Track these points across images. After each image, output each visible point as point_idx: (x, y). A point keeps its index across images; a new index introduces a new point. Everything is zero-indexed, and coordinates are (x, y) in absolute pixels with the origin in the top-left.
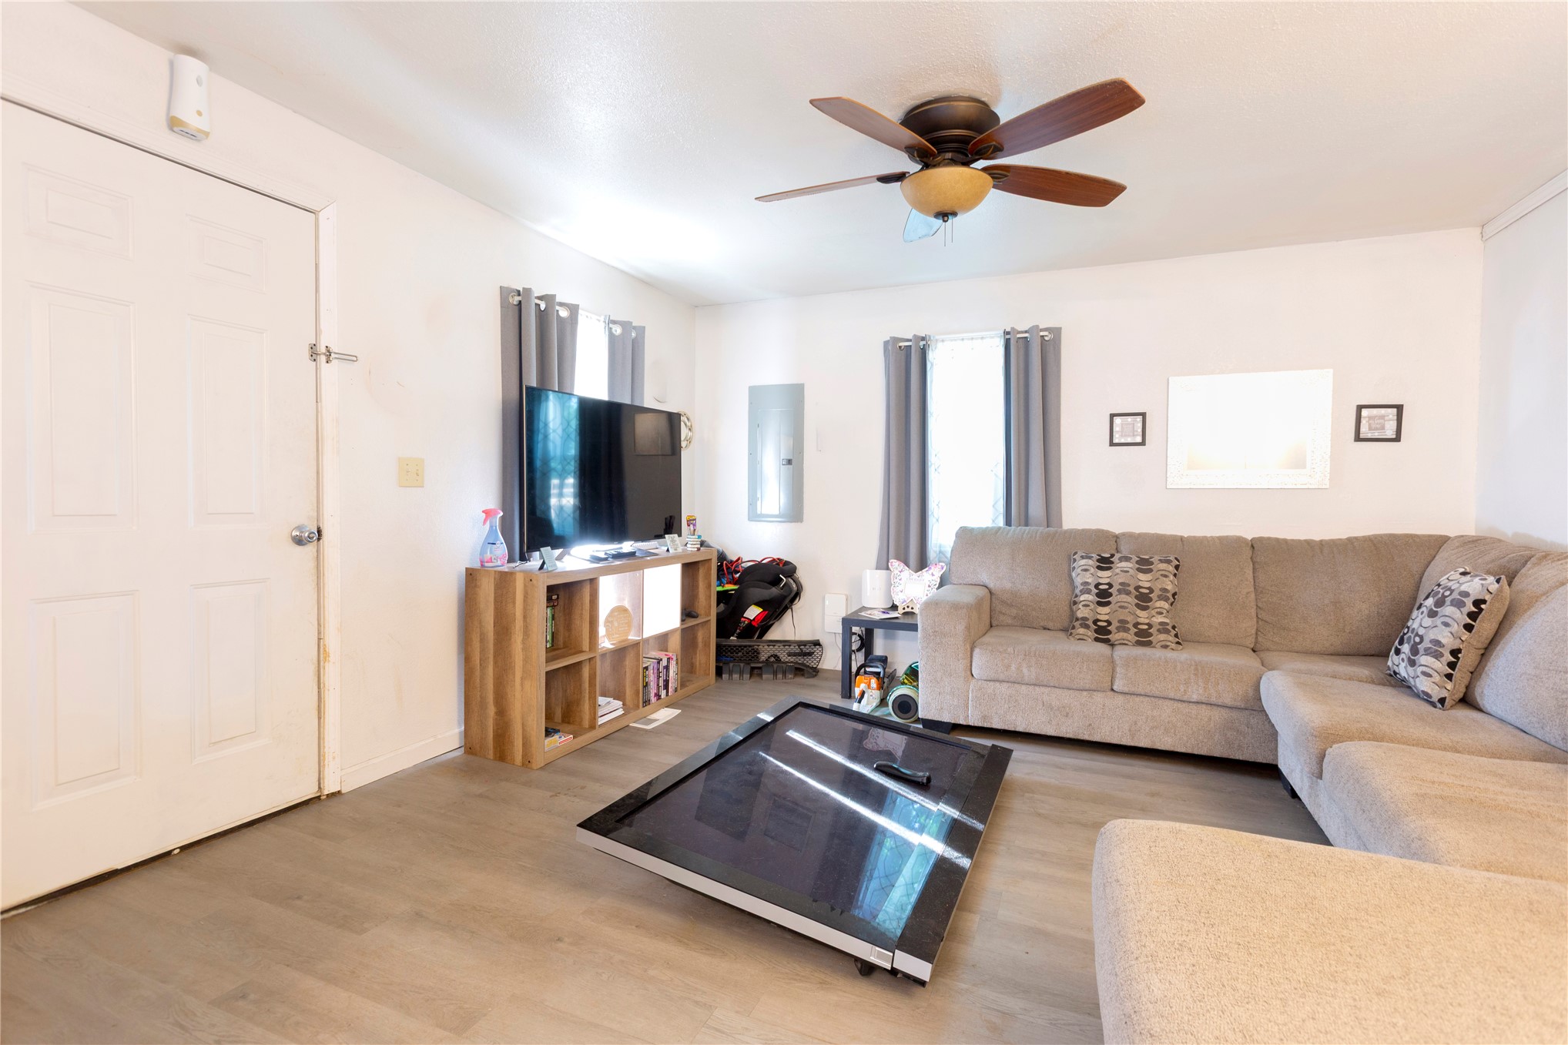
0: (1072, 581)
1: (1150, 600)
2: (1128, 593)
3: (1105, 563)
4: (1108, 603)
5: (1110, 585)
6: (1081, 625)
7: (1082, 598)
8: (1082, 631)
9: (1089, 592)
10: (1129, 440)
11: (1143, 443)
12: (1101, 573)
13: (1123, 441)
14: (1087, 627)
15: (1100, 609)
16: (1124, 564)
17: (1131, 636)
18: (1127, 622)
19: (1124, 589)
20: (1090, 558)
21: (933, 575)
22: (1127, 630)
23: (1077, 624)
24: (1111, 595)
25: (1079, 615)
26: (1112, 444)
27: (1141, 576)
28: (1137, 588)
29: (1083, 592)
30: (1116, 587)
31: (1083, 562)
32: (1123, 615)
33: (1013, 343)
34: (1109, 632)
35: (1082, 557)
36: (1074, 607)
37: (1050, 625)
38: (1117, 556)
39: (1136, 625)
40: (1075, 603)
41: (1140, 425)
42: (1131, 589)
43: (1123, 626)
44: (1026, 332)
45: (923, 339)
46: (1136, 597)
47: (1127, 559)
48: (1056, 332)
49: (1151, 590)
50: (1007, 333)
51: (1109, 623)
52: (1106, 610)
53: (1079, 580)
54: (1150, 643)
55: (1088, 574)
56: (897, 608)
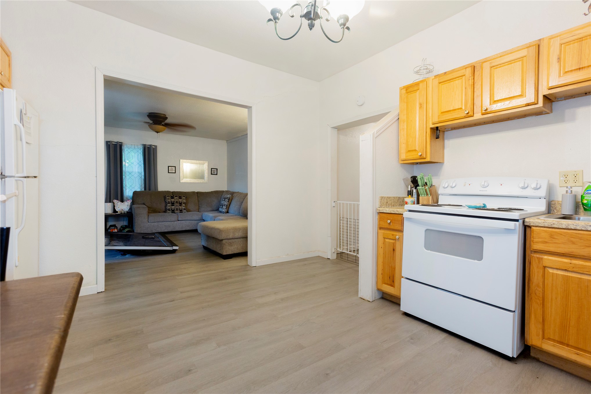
0: (165, 201)
1: (182, 204)
2: (178, 203)
3: (172, 198)
4: (174, 205)
5: (174, 202)
6: (168, 210)
7: (168, 205)
8: (169, 211)
9: (170, 203)
10: (172, 172)
11: (175, 173)
12: (172, 199)
13: (171, 172)
14: (170, 210)
15: (172, 207)
16: (176, 198)
17: (179, 211)
19: (177, 202)
20: (169, 196)
21: (128, 203)
22: (178, 210)
23: (167, 210)
24: (174, 204)
25: (168, 208)
26: (169, 172)
27: (180, 200)
28: (179, 202)
29: (168, 204)
30: (175, 202)
31: (168, 197)
32: (177, 207)
33: (146, 148)
34: (175, 211)
35: (167, 196)
36: (166, 207)
37: (161, 211)
38: (175, 196)
39: (179, 209)
40: (166, 206)
41: (174, 169)
42: (178, 202)
43: (177, 210)
44: (149, 145)
45: (121, 143)
46: (179, 204)
47: (177, 196)
48: (156, 146)
49: (182, 202)
50: (145, 145)
51: (174, 209)
52: (174, 207)
53: (167, 201)
54: (182, 212)
55: (169, 200)
56: (117, 212)
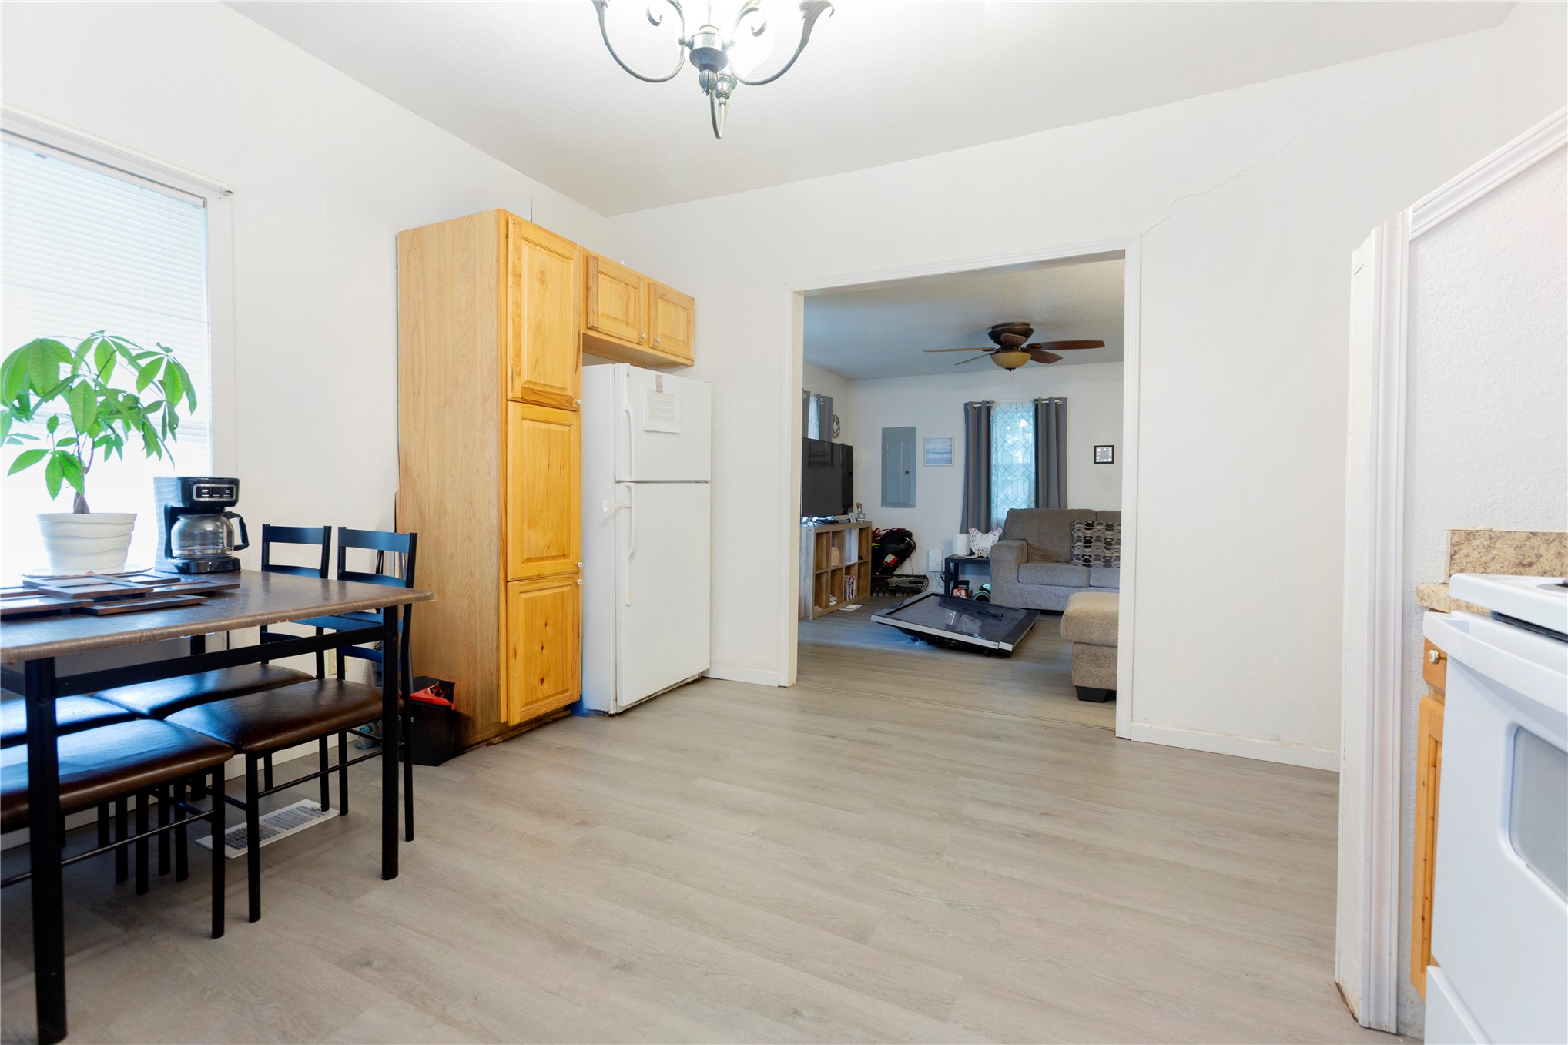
0: (1072, 535)
1: (1112, 545)
2: (1101, 541)
3: (1089, 526)
4: (1090, 547)
5: (1091, 537)
6: (1076, 558)
7: (1077, 545)
8: (1076, 561)
9: (1080, 541)
10: (1105, 460)
11: (1112, 462)
12: (1087, 531)
13: (1101, 461)
14: (1079, 559)
15: (1086, 550)
16: (1099, 527)
17: (1101, 563)
18: (1099, 556)
19: (1098, 539)
20: (1082, 523)
21: (994, 535)
22: (1099, 560)
23: (1074, 558)
24: (1091, 542)
25: (1075, 553)
26: (1095, 463)
27: (1108, 533)
28: (1105, 539)
29: (1077, 541)
30: (1094, 538)
31: (1078, 526)
32: (1097, 552)
33: (1040, 406)
34: (1090, 561)
35: (1078, 523)
36: (1072, 550)
37: (1060, 560)
38: (1096, 522)
39: (1104, 558)
40: (1073, 547)
41: (1111, 452)
42: (1102, 539)
43: (1097, 558)
44: (1047, 400)
45: (988, 403)
46: (1105, 543)
47: (1101, 524)
48: (1064, 400)
49: (1112, 540)
50: (1037, 400)
51: (1090, 557)
52: (1089, 550)
53: (1075, 535)
54: (1111, 566)
55: (1080, 532)
56: (974, 554)
